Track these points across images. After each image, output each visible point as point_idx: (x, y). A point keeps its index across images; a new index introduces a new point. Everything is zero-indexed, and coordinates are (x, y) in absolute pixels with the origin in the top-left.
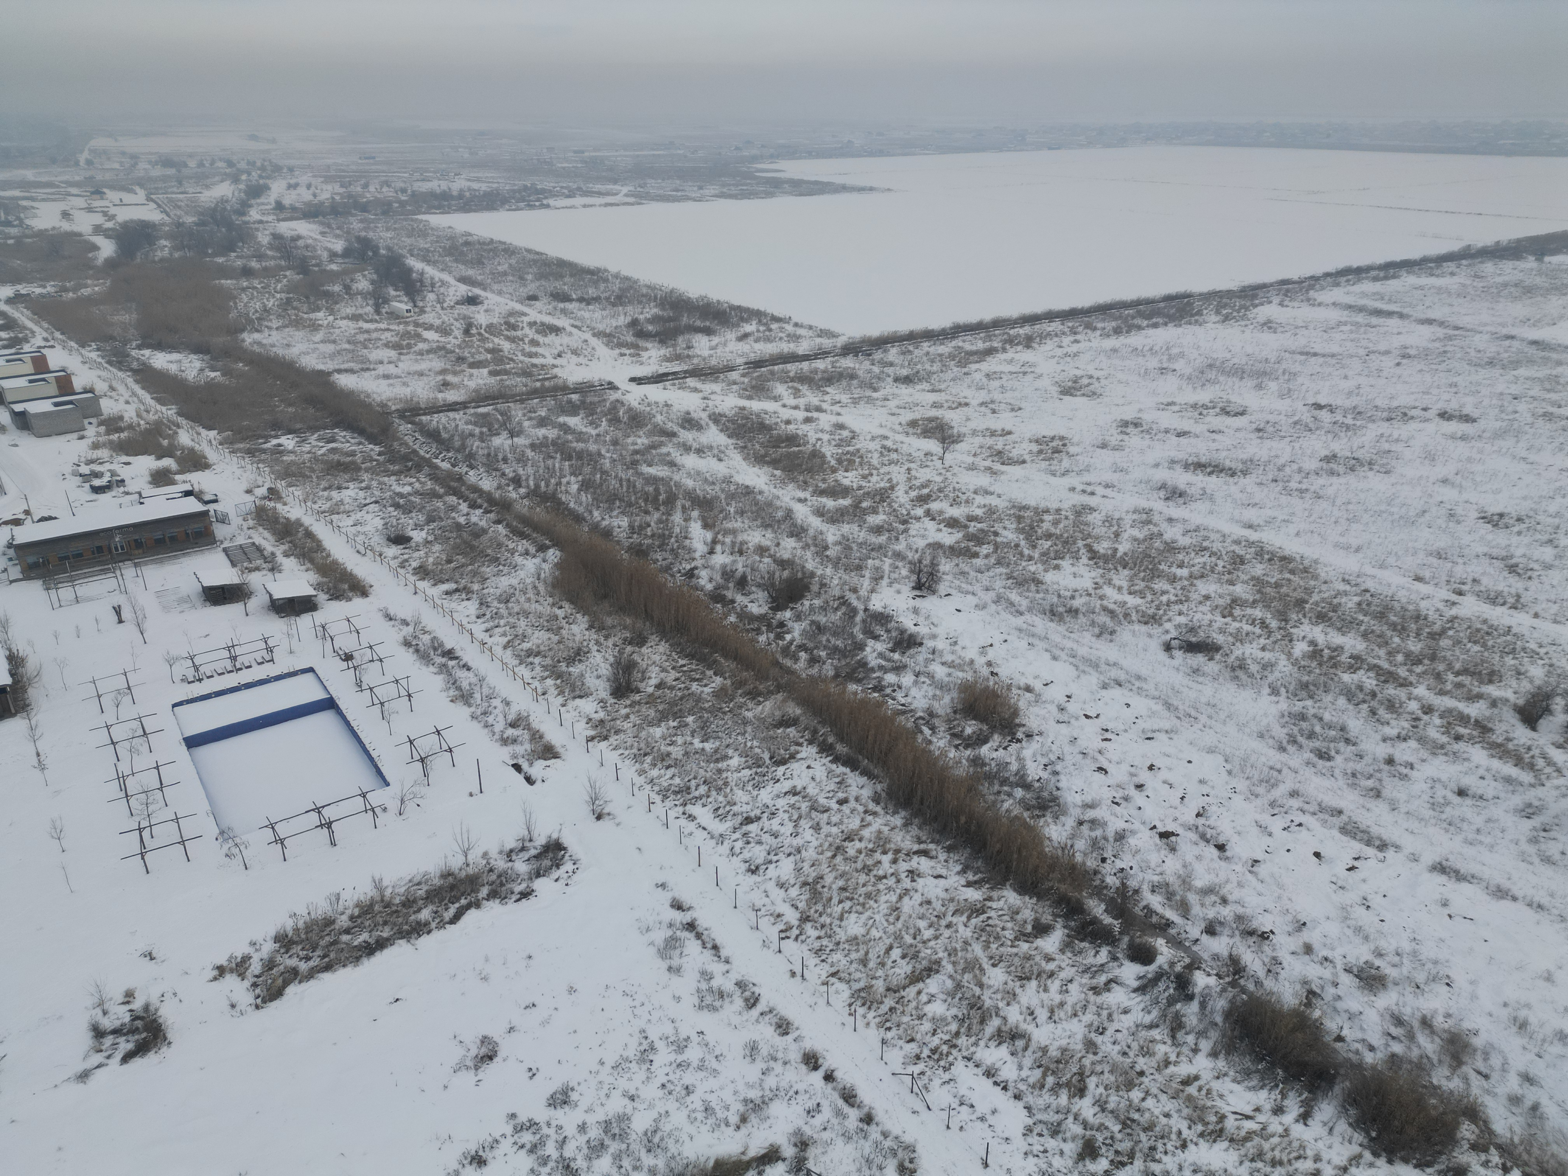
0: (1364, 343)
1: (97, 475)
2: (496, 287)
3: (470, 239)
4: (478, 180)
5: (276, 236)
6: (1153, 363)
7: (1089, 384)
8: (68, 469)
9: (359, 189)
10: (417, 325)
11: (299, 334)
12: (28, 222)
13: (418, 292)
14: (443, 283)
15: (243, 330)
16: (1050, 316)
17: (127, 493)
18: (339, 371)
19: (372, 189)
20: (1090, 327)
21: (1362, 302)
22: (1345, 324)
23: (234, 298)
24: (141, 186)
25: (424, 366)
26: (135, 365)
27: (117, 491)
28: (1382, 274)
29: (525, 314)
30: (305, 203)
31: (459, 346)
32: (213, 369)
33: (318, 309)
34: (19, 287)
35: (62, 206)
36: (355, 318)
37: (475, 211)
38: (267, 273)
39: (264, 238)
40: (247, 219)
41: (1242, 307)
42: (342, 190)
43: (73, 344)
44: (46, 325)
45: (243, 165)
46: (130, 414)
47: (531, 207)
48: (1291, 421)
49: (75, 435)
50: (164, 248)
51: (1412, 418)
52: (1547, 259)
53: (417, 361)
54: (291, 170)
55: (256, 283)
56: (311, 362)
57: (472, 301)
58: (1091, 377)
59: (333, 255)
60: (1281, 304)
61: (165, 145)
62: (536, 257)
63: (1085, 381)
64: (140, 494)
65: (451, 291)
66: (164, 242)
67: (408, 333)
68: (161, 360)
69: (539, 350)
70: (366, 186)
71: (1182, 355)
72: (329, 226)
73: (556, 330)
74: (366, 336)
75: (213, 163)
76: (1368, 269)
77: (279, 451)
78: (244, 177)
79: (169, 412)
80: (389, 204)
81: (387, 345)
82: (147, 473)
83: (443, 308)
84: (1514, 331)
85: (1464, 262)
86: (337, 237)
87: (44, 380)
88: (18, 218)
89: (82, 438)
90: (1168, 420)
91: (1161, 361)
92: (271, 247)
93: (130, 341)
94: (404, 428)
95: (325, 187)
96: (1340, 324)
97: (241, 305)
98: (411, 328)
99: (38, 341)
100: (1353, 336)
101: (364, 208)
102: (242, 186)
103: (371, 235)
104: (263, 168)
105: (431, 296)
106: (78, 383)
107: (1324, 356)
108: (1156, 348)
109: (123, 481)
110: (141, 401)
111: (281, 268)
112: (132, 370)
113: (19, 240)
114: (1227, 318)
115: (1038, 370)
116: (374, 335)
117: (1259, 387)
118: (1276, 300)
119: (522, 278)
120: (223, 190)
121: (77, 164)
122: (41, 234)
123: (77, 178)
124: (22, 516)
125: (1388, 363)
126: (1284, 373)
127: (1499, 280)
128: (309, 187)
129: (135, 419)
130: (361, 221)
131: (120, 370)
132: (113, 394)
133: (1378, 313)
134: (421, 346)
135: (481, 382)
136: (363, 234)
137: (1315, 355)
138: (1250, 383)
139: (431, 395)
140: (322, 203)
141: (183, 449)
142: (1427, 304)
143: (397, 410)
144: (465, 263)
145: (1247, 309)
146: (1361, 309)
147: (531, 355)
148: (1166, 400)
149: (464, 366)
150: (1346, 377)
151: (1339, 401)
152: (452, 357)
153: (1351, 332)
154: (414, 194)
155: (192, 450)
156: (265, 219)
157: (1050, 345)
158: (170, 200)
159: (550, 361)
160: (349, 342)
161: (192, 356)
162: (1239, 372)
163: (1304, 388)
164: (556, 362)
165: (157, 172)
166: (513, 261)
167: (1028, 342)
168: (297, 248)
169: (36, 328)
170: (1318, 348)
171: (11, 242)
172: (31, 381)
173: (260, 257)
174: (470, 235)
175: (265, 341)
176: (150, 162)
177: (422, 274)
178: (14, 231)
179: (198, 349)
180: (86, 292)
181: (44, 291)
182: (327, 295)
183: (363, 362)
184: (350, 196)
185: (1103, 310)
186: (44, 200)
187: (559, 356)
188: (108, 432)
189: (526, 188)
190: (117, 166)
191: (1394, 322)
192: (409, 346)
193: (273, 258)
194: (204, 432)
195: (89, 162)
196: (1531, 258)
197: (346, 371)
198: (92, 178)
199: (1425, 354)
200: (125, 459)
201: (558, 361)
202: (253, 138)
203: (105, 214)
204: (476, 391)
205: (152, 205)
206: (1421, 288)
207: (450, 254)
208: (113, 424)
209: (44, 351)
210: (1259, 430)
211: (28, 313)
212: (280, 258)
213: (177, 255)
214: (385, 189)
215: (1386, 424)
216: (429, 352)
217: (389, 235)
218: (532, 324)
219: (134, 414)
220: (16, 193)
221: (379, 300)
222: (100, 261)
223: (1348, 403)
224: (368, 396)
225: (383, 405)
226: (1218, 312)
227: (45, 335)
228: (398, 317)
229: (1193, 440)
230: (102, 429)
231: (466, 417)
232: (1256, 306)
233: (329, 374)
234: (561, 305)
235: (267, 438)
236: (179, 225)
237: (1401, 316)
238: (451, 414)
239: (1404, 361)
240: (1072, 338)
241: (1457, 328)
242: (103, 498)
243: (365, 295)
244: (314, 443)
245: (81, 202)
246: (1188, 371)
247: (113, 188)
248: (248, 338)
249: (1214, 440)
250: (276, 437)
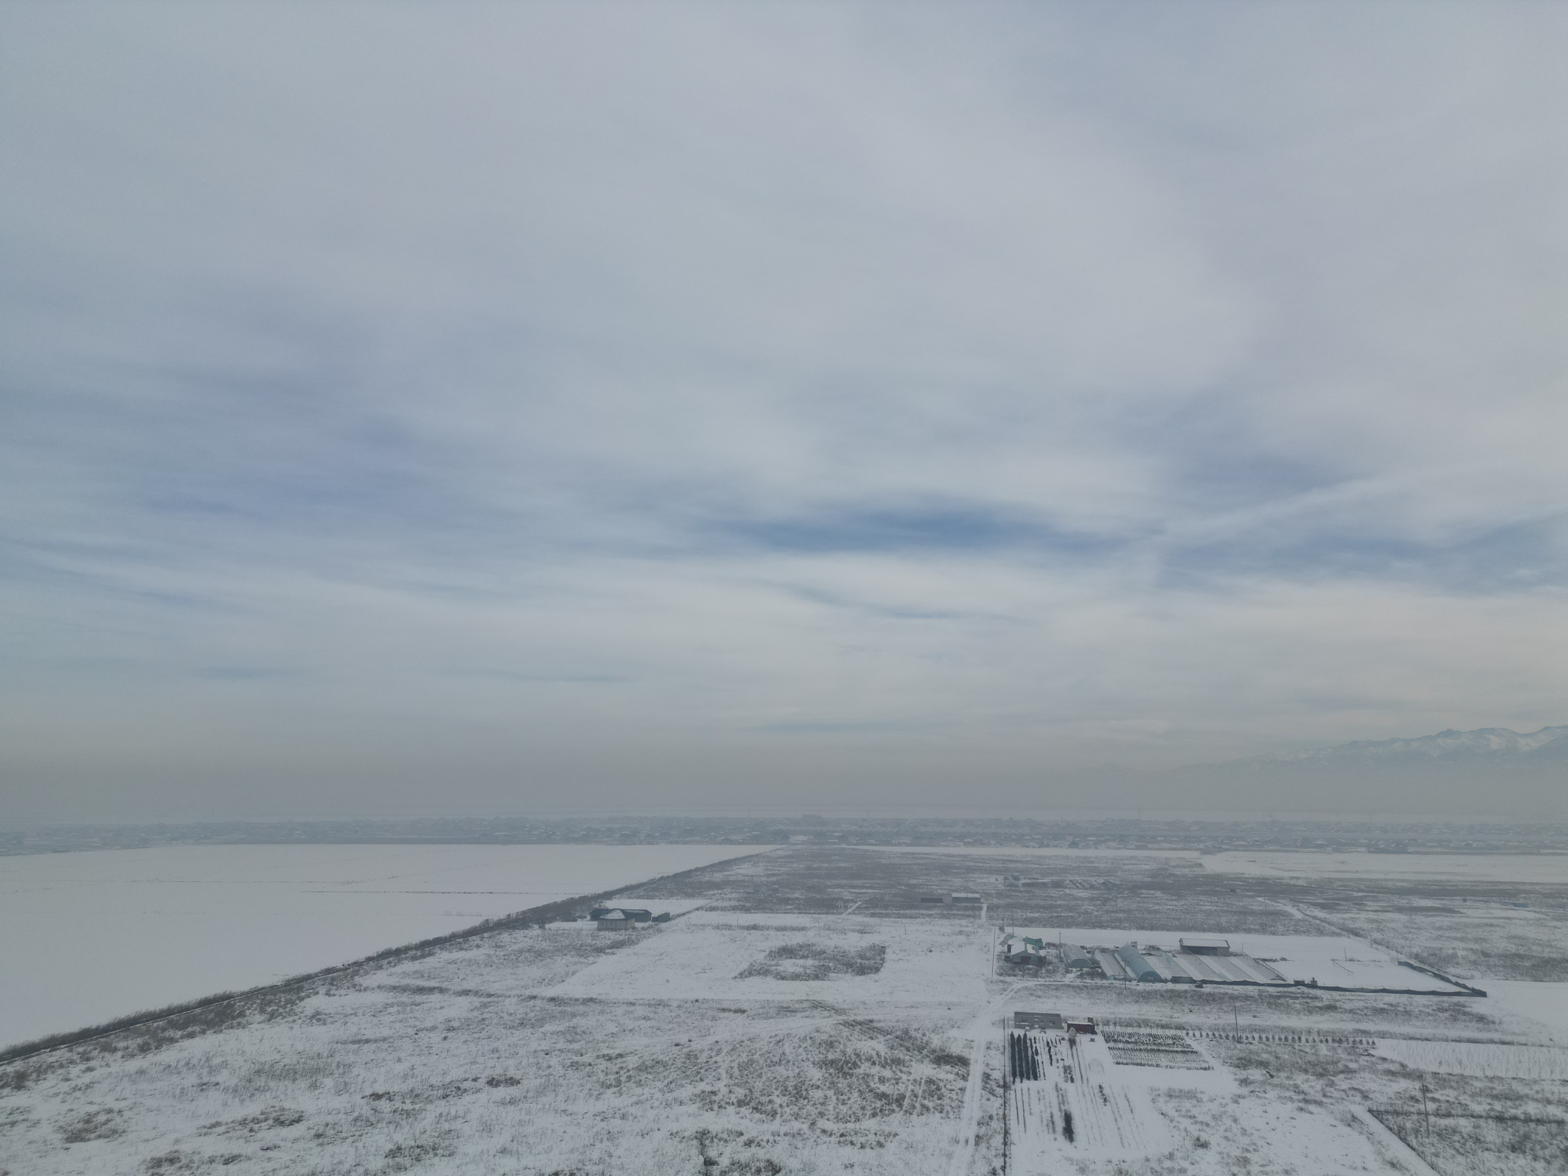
0: (412, 1022)
6: (191, 1079)
7: (108, 1121)
16: (53, 1043)
20: (109, 1049)
21: (405, 982)
22: (392, 1005)
28: (419, 953)
41: (288, 1002)
48: (351, 1118)
51: (465, 1090)
52: (547, 926)
58: (110, 1111)
60: (328, 994)
63: (102, 1118)
71: (225, 1064)
76: (407, 949)
84: (535, 991)
85: (486, 935)
90: (213, 1146)
91: (200, 1076)
96: (387, 1006)
100: (401, 1016)
107: (376, 1041)
108: (194, 1061)
114: (272, 1016)
115: (33, 1117)
117: (314, 1086)
118: (322, 990)
125: (436, 1038)
126: (338, 1066)
127: (516, 947)
133: (421, 990)
137: (367, 1041)
138: (303, 1084)
142: (461, 977)
145: (293, 1003)
146: (405, 989)
148: (208, 1122)
150: (399, 1060)
151: (396, 1087)
153: (399, 1013)
157: (51, 1081)
162: (291, 1074)
163: (360, 1078)
167: (20, 1082)
170: (369, 1035)
185: (125, 1026)
191: (435, 997)
196: (536, 927)
199: (467, 1024)
206: (454, 962)
210: (318, 1136)
215: (443, 1102)
223: (405, 1087)
226: (262, 1011)
229: (244, 1165)
232: (302, 999)
237: (441, 990)
239: (450, 1034)
240: (83, 1067)
241: (490, 995)
246: (233, 1082)
249: (269, 1159)
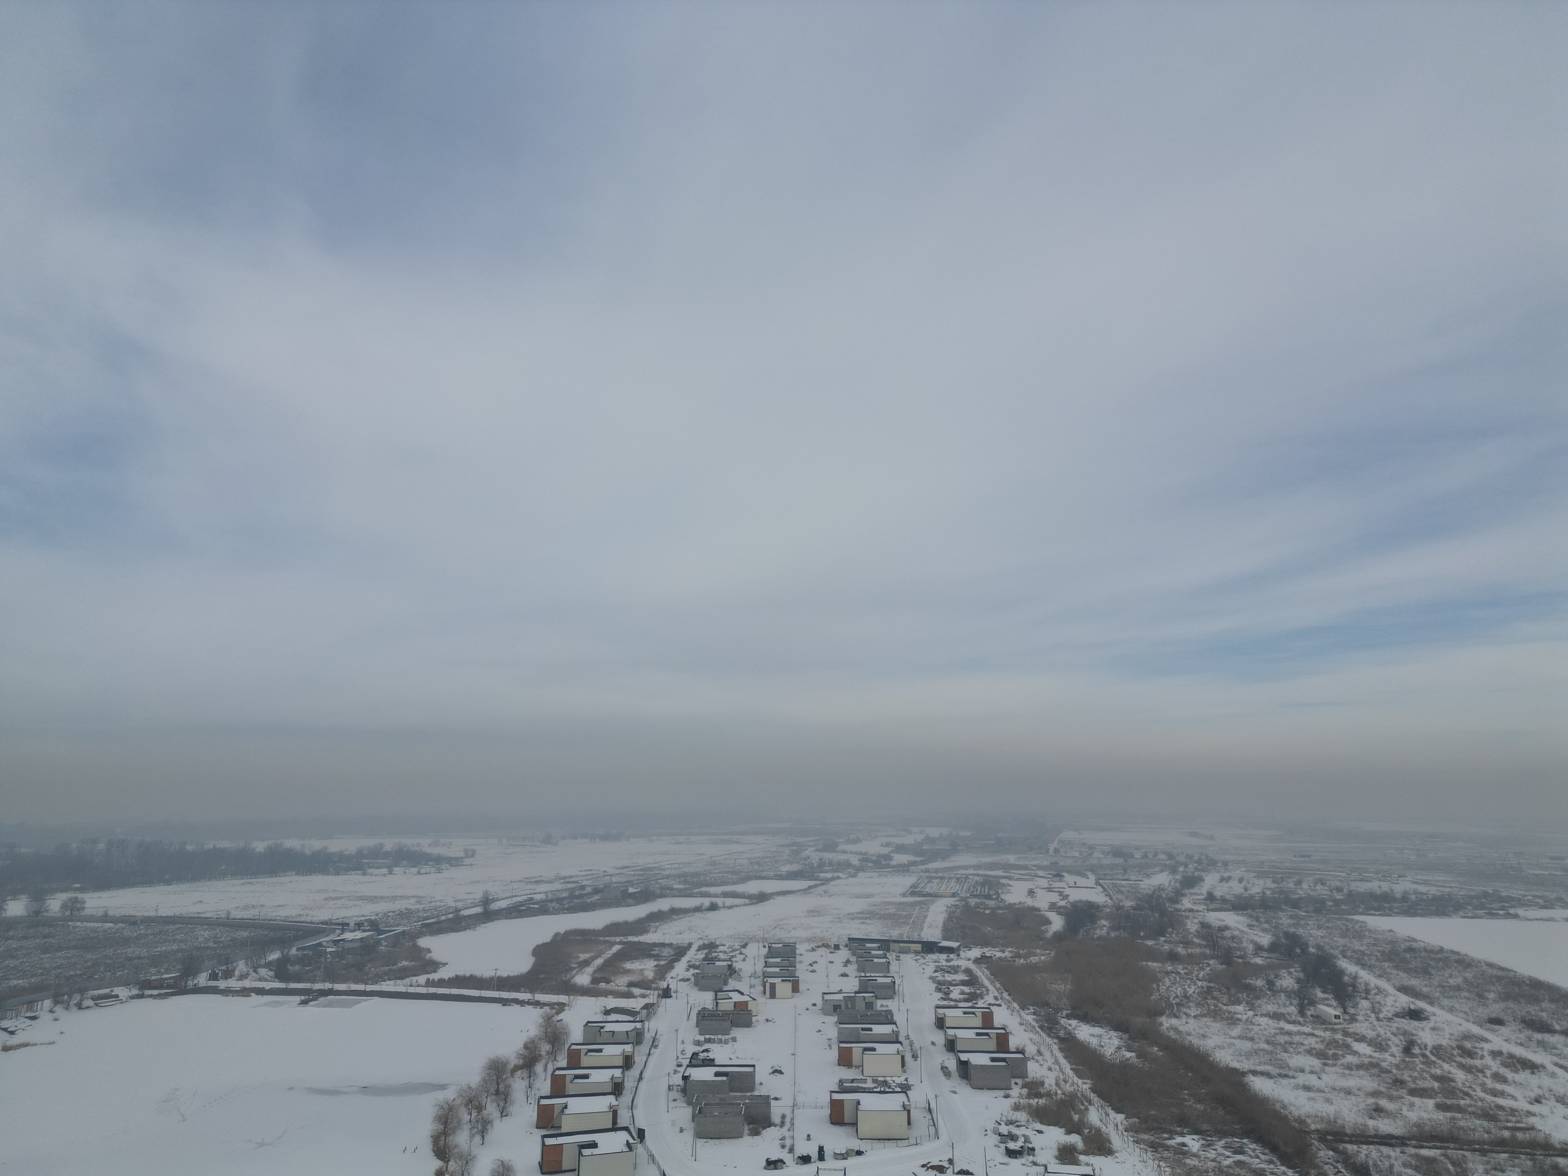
1: (1013, 1137)
2: (1446, 1002)
3: (1414, 945)
4: (1426, 883)
5: (1204, 925)
8: (991, 1125)
9: (1291, 885)
10: (1346, 1034)
11: (1216, 1026)
12: (1003, 896)
13: (1351, 997)
14: (1380, 991)
15: (1161, 1014)
17: (1035, 1164)
18: (1255, 1073)
19: (1305, 886)
23: (1157, 981)
24: (1093, 871)
25: (1352, 1082)
26: (1062, 1033)
27: (1027, 1159)
29: (1486, 1040)
30: (1235, 896)
31: (1397, 1066)
32: (1130, 1050)
33: (1238, 1002)
34: (985, 950)
35: (1029, 885)
36: (1276, 1016)
37: (1422, 916)
38: (1190, 959)
39: (1192, 926)
40: (1178, 906)
42: (1273, 886)
43: (1015, 1005)
44: (998, 985)
45: (1182, 858)
46: (1050, 1082)
47: (1492, 915)
49: (1002, 1093)
50: (1103, 929)
53: (1343, 1075)
54: (1226, 864)
55: (1180, 968)
56: (1225, 1057)
57: (1415, 1015)
59: (1259, 948)
61: (1117, 839)
62: (1500, 973)
64: (1046, 1167)
65: (1390, 1001)
66: (1104, 922)
67: (1336, 1041)
68: (1085, 1032)
69: (1508, 1089)
70: (1299, 883)
72: (1257, 919)
73: (1532, 1067)
74: (1287, 1038)
75: (1155, 855)
77: (1182, 1151)
78: (1181, 869)
79: (1084, 1086)
80: (1323, 901)
81: (1310, 1052)
82: (1055, 1146)
83: (1378, 1019)
86: (1265, 930)
87: (987, 1034)
88: (997, 894)
89: (1007, 1096)
92: (1198, 934)
93: (1062, 1009)
94: (1324, 1154)
95: (1256, 881)
97: (1163, 989)
98: (1339, 1036)
99: (990, 999)
101: (1295, 904)
102: (1178, 877)
103: (1300, 931)
104: (1199, 862)
105: (1365, 1004)
106: (1014, 1042)
109: (1033, 1149)
110: (1061, 1070)
111: (1206, 957)
112: (1058, 1038)
113: (993, 910)
116: (1296, 1039)
119: (1480, 996)
120: (1162, 879)
121: (1047, 851)
122: (1010, 907)
123: (1045, 863)
124: (946, 1164)
128: (1241, 880)
129: (1054, 1087)
130: (1291, 917)
131: (1049, 1036)
132: (1040, 1058)
134: (1350, 1059)
135: (1425, 1115)
136: (1292, 930)
139: (1360, 1120)
140: (1252, 897)
141: (1091, 1127)
143: (1317, 1131)
144: (1408, 971)
147: (1495, 1093)
149: (1403, 1092)
152: (1388, 1078)
154: (1350, 894)
155: (1098, 1130)
156: (1195, 908)
158: (1115, 885)
159: (1522, 1104)
160: (1268, 1042)
161: (1112, 1033)
164: (1532, 1108)
165: (1108, 861)
166: (1469, 975)
168: (1223, 938)
169: (991, 987)
171: (987, 912)
172: (978, 1034)
173: (1187, 943)
174: (1415, 940)
175: (1181, 1028)
176: (1103, 852)
177: (1355, 978)
178: (991, 903)
179: (1119, 1027)
180: (1034, 959)
181: (1003, 955)
182: (1249, 988)
183: (1281, 1067)
184: (1282, 892)
186: (1017, 879)
187: (1538, 1100)
188: (1029, 1096)
189: (1486, 895)
190: (1077, 854)
192: (1335, 1057)
193: (1199, 945)
194: (1112, 1114)
195: (1056, 851)
197: (1262, 1074)
198: (1056, 863)
200: (1039, 1126)
201: (1536, 1108)
202: (1194, 834)
203: (1061, 893)
204: (1417, 1125)
205: (1100, 889)
207: (1390, 960)
208: (1034, 1088)
209: (993, 1008)
211: (987, 972)
212: (1205, 947)
213: (1112, 935)
214: (1319, 887)
216: (1359, 1067)
217: (1320, 933)
218: (1495, 1054)
219: (1053, 1082)
220: (1000, 873)
221: (1304, 1001)
222: (1049, 934)
224: (1284, 1107)
225: (1301, 1121)
227: (996, 994)
228: (1324, 1022)
230: (1025, 1091)
231: (1405, 1158)
233: (1244, 1074)
234: (1538, 1036)
235: (1172, 1134)
236: (1119, 908)
238: (1385, 1150)
242: (1015, 1163)
243: (1289, 994)
244: (1221, 1150)
245: (1044, 883)
247: (1070, 872)
248: (1166, 1023)
250: (1182, 1134)
